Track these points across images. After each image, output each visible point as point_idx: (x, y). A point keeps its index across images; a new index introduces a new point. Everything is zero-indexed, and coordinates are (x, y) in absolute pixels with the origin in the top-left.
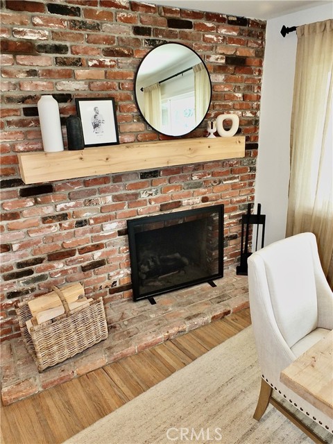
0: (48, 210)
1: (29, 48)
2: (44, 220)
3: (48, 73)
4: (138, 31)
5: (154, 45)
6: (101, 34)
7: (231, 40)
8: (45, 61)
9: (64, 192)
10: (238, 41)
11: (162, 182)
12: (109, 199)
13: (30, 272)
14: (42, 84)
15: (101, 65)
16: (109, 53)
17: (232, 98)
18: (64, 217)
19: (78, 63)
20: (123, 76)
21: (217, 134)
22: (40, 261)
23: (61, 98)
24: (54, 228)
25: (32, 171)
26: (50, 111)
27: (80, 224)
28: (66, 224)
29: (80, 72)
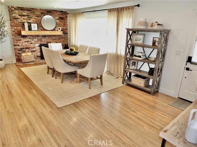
0: (26, 40)
1: (24, 16)
2: (25, 42)
3: (26, 19)
4: (41, 13)
5: (44, 15)
6: (35, 14)
7: (60, 14)
8: (26, 17)
9: (28, 38)
10: (61, 15)
11: (47, 38)
12: (37, 40)
13: (22, 50)
14: (25, 21)
15: (35, 18)
16: (36, 16)
17: (61, 24)
18: (28, 42)
19: (31, 18)
20: (39, 20)
21: (57, 30)
22: (24, 48)
23: (28, 23)
24: (27, 43)
25: (23, 33)
26: (26, 25)
27: (31, 43)
28: (29, 43)
29: (31, 19)
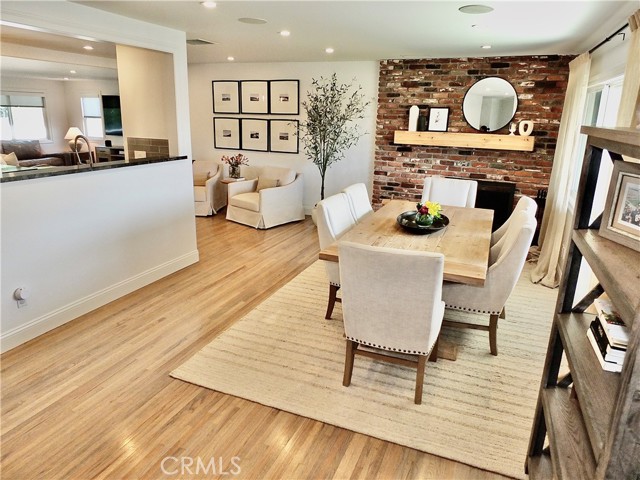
0: (407, 160)
1: (415, 85)
2: (404, 164)
3: (420, 95)
4: (470, 72)
5: (480, 79)
6: (449, 76)
7: (541, 71)
8: (420, 90)
9: (416, 153)
10: (548, 71)
12: (438, 162)
13: (392, 189)
14: (417, 100)
15: (447, 91)
16: (452, 85)
17: (540, 110)
18: (413, 166)
19: (435, 90)
20: (458, 96)
21: (517, 133)
22: (397, 185)
23: (420, 107)
24: (408, 170)
25: (400, 138)
26: (414, 112)
27: (420, 172)
28: (413, 169)
29: (435, 95)
